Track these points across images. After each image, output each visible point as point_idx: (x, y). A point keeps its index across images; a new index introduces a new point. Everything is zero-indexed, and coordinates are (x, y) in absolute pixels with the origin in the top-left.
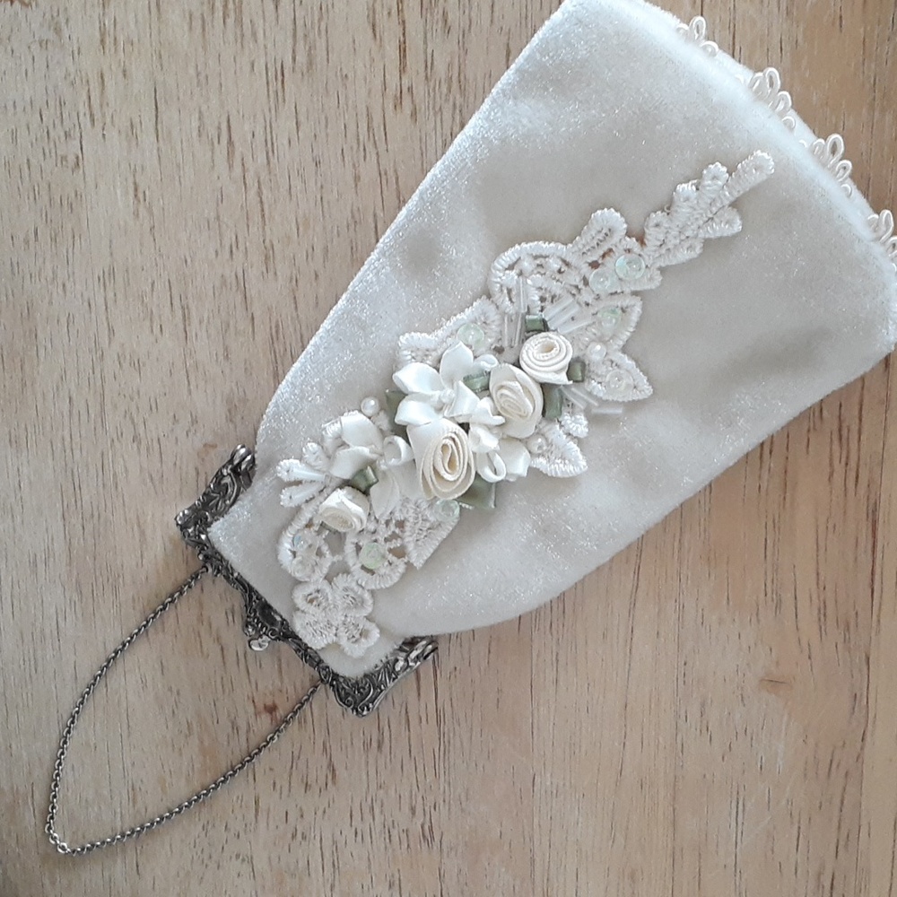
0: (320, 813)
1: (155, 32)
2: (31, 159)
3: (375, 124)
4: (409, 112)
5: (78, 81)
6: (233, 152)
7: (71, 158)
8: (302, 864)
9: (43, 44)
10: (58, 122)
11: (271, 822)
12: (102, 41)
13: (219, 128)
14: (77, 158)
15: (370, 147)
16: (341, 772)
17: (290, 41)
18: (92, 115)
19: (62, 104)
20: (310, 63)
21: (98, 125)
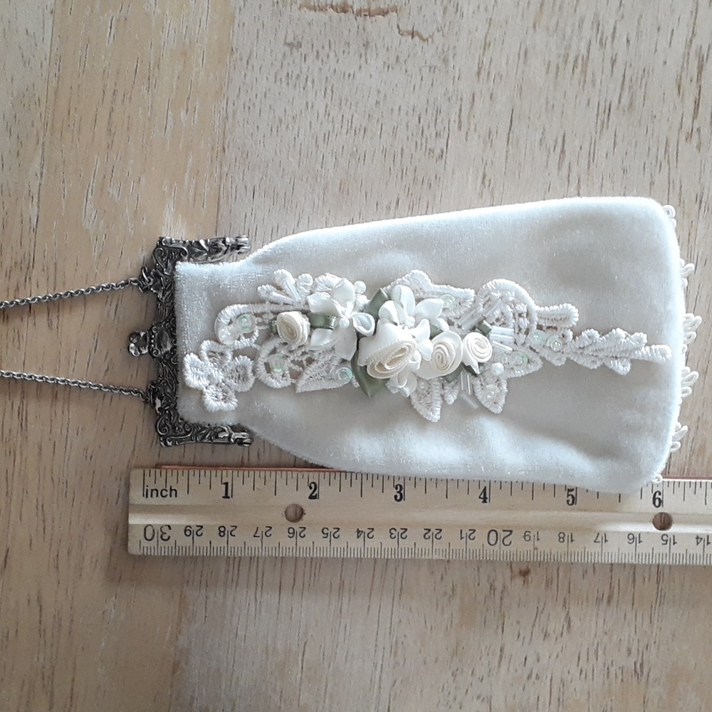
0: (554, 657)
1: (520, 70)
2: (405, 148)
3: (670, 149)
4: (695, 145)
5: (454, 98)
6: (564, 158)
7: (438, 152)
8: (533, 700)
9: (432, 69)
10: (432, 125)
11: (511, 667)
12: (479, 73)
13: (556, 142)
14: (442, 151)
15: (665, 164)
16: (576, 623)
17: (618, 90)
18: (460, 122)
19: (438, 112)
20: (631, 105)
21: (464, 129)
